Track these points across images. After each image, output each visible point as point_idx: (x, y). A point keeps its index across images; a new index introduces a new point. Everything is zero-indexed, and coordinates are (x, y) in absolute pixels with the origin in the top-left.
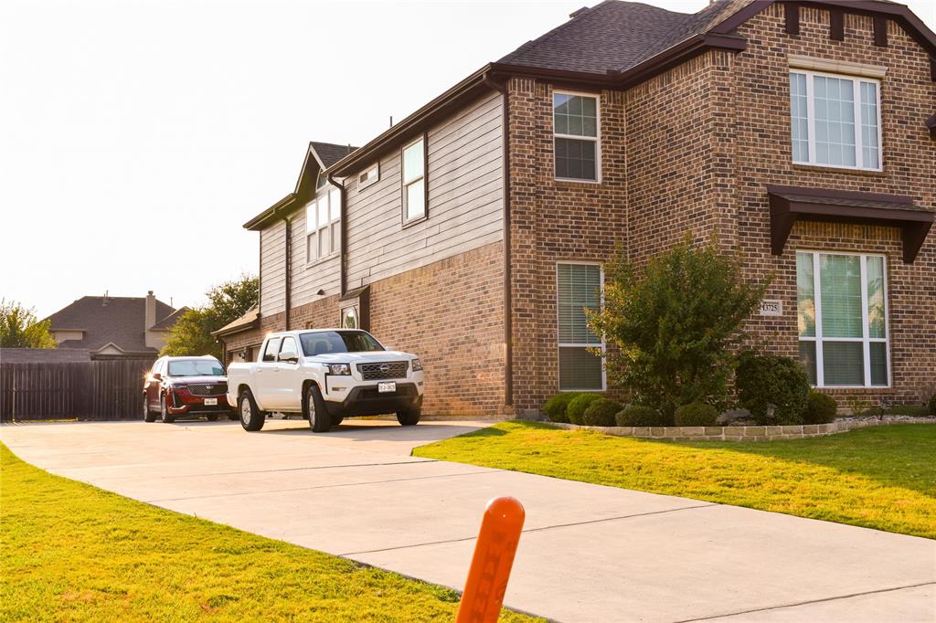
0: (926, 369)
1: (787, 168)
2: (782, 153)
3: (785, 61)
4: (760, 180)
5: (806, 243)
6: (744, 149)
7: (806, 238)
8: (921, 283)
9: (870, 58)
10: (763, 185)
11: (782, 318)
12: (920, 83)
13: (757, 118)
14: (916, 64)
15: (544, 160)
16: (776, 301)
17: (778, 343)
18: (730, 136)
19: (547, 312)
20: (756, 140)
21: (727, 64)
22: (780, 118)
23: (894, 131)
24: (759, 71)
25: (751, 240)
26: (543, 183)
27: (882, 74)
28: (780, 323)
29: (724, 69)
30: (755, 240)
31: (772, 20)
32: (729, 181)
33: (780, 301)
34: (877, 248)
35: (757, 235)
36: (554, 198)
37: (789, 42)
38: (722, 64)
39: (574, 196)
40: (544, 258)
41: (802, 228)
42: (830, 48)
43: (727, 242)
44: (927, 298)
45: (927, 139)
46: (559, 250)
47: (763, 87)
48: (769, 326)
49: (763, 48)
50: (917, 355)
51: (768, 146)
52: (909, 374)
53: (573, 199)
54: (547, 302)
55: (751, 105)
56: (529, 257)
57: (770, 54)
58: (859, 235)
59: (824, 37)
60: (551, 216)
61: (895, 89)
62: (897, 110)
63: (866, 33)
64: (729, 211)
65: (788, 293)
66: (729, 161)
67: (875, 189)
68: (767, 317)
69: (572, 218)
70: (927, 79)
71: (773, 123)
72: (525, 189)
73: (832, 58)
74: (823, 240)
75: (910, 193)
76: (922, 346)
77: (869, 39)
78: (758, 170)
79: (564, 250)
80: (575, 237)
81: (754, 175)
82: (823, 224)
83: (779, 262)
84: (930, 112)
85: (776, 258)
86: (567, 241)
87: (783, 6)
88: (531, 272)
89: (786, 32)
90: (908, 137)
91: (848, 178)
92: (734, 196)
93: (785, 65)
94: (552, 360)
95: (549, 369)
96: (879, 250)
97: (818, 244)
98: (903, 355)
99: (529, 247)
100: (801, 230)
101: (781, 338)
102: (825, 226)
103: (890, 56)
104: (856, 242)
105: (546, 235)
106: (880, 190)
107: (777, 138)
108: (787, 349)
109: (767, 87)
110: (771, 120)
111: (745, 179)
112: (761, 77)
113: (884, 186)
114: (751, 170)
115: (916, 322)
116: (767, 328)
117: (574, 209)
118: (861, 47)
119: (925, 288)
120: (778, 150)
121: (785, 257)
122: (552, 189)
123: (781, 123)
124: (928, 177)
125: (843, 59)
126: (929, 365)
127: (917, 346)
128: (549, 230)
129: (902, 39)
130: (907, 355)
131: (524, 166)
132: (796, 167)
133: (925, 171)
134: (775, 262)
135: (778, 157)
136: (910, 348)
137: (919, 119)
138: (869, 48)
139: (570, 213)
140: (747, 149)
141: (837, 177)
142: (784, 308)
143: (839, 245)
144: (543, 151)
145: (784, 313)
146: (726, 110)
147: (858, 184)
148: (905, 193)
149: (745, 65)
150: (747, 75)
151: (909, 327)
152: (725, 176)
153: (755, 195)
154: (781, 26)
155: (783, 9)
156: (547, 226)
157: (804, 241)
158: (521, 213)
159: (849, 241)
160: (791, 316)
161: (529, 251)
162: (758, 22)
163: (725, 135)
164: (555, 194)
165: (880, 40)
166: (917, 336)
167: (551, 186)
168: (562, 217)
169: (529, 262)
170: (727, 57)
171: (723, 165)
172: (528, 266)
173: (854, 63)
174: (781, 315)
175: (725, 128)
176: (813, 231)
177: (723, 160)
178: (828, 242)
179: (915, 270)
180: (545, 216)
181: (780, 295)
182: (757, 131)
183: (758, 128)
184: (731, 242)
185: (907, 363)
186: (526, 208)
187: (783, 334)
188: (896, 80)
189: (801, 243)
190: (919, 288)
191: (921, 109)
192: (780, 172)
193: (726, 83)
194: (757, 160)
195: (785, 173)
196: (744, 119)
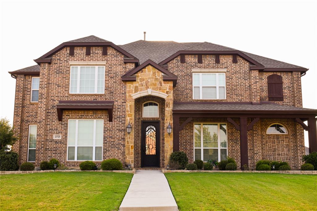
0: (115, 155)
1: (67, 95)
2: (65, 91)
3: (69, 64)
4: (56, 99)
5: (72, 117)
6: (52, 91)
7: (72, 116)
8: (115, 128)
9: (101, 59)
10: (58, 101)
11: (61, 140)
12: (120, 65)
13: (57, 81)
14: (119, 59)
15: (27, 97)
16: (60, 135)
17: (59, 148)
18: (45, 87)
19: (24, 139)
20: (56, 88)
21: (45, 67)
22: (65, 81)
23: (108, 81)
24: (59, 68)
25: (52, 117)
26: (26, 103)
27: (105, 64)
28: (60, 141)
29: (44, 68)
30: (53, 117)
31: (65, 52)
32: (43, 100)
33: (61, 135)
34: (99, 117)
35: (54, 115)
36: (29, 107)
37: (71, 58)
38: (44, 67)
39: (36, 106)
40: (25, 124)
41: (71, 113)
42: (85, 58)
43: (41, 118)
44: (117, 133)
45: (121, 82)
46: (29, 122)
47: (60, 72)
48: (56, 142)
49: (61, 61)
50: (112, 151)
51: (60, 89)
52: (108, 157)
53: (35, 107)
54: (25, 137)
55: (55, 78)
56: (18, 124)
57: (63, 62)
58: (92, 114)
59: (84, 55)
60: (28, 112)
61: (110, 68)
62: (110, 74)
63: (99, 52)
64: (43, 109)
65: (64, 132)
66: (44, 95)
67: (99, 99)
68: (56, 140)
69: (35, 113)
70: (122, 63)
71: (63, 82)
72: (19, 105)
73: (86, 61)
74: (78, 116)
75: (113, 100)
76: (114, 148)
77: (101, 54)
78: (56, 96)
79: (31, 122)
80: (35, 118)
81: (54, 98)
82: (78, 111)
83: (61, 123)
84: (123, 73)
85: (60, 122)
86: (32, 119)
87: (69, 48)
88: (18, 128)
89: (69, 55)
90: (114, 82)
91: (89, 97)
92: (45, 105)
93: (68, 65)
94: (25, 153)
95: (24, 155)
96: (100, 118)
97: (76, 117)
98: (106, 151)
99: (18, 121)
100: (70, 113)
101: (60, 146)
102: (79, 112)
103: (109, 58)
104: (91, 116)
105: (26, 118)
106: (101, 99)
107: (64, 86)
108: (62, 149)
109: (62, 72)
110: (62, 81)
111: (51, 99)
112: (59, 69)
113: (103, 98)
114: (54, 96)
115: (112, 140)
116: (55, 143)
117: (35, 110)
118: (97, 56)
119: (117, 129)
120: (64, 90)
121: (63, 122)
122: (29, 105)
123: (65, 82)
124: (121, 94)
125: (90, 61)
126: (117, 154)
127: (113, 148)
128: (27, 116)
129: (114, 52)
130: (108, 151)
131: (19, 99)
132: (70, 95)
133: (120, 92)
134: (60, 123)
135: (64, 92)
136: (110, 148)
137: (118, 76)
138: (101, 56)
139: (34, 111)
140: (53, 91)
141: (85, 97)
142: (62, 137)
143: (84, 117)
144: (27, 94)
145: (62, 138)
146: (44, 80)
147: (93, 98)
148: (111, 100)
149: (54, 66)
150: (55, 69)
151: (110, 142)
152: (42, 99)
153: (54, 104)
154: (68, 54)
155: (69, 49)
156: (26, 115)
157: (71, 116)
158: (17, 112)
159: (88, 116)
160: (64, 139)
161: (18, 122)
162: (60, 53)
163: (43, 87)
164: (30, 106)
165: (105, 53)
166: (112, 145)
167: (28, 104)
168: (31, 112)
169: (18, 125)
170: (45, 65)
171: (41, 96)
172: (18, 127)
173: (94, 62)
174: (61, 139)
175: (43, 85)
176: (74, 114)
177: (42, 95)
178: (80, 116)
179: (113, 124)
180: (26, 112)
181: (61, 133)
182: (57, 85)
183: (57, 84)
184: (42, 118)
185: (108, 153)
186: (18, 111)
187: (61, 145)
188: (110, 65)
189: (70, 117)
190: (114, 129)
191: (120, 73)
192: (64, 96)
193: (45, 72)
194: (56, 94)
195: (66, 96)
196: (53, 82)
